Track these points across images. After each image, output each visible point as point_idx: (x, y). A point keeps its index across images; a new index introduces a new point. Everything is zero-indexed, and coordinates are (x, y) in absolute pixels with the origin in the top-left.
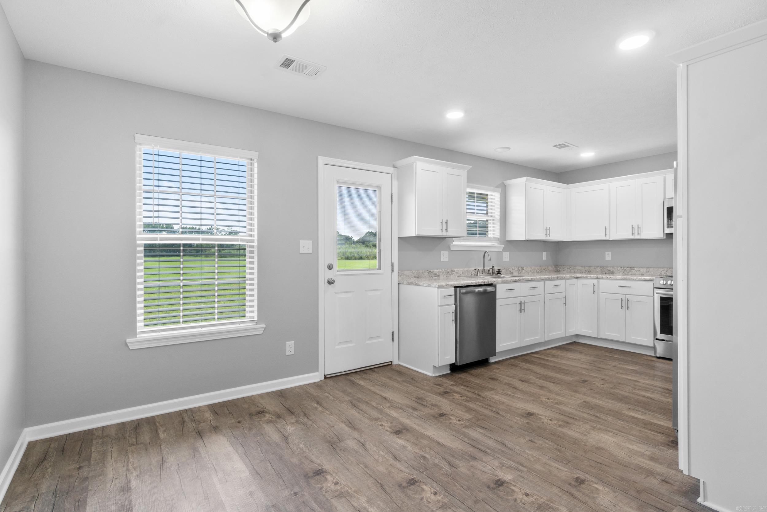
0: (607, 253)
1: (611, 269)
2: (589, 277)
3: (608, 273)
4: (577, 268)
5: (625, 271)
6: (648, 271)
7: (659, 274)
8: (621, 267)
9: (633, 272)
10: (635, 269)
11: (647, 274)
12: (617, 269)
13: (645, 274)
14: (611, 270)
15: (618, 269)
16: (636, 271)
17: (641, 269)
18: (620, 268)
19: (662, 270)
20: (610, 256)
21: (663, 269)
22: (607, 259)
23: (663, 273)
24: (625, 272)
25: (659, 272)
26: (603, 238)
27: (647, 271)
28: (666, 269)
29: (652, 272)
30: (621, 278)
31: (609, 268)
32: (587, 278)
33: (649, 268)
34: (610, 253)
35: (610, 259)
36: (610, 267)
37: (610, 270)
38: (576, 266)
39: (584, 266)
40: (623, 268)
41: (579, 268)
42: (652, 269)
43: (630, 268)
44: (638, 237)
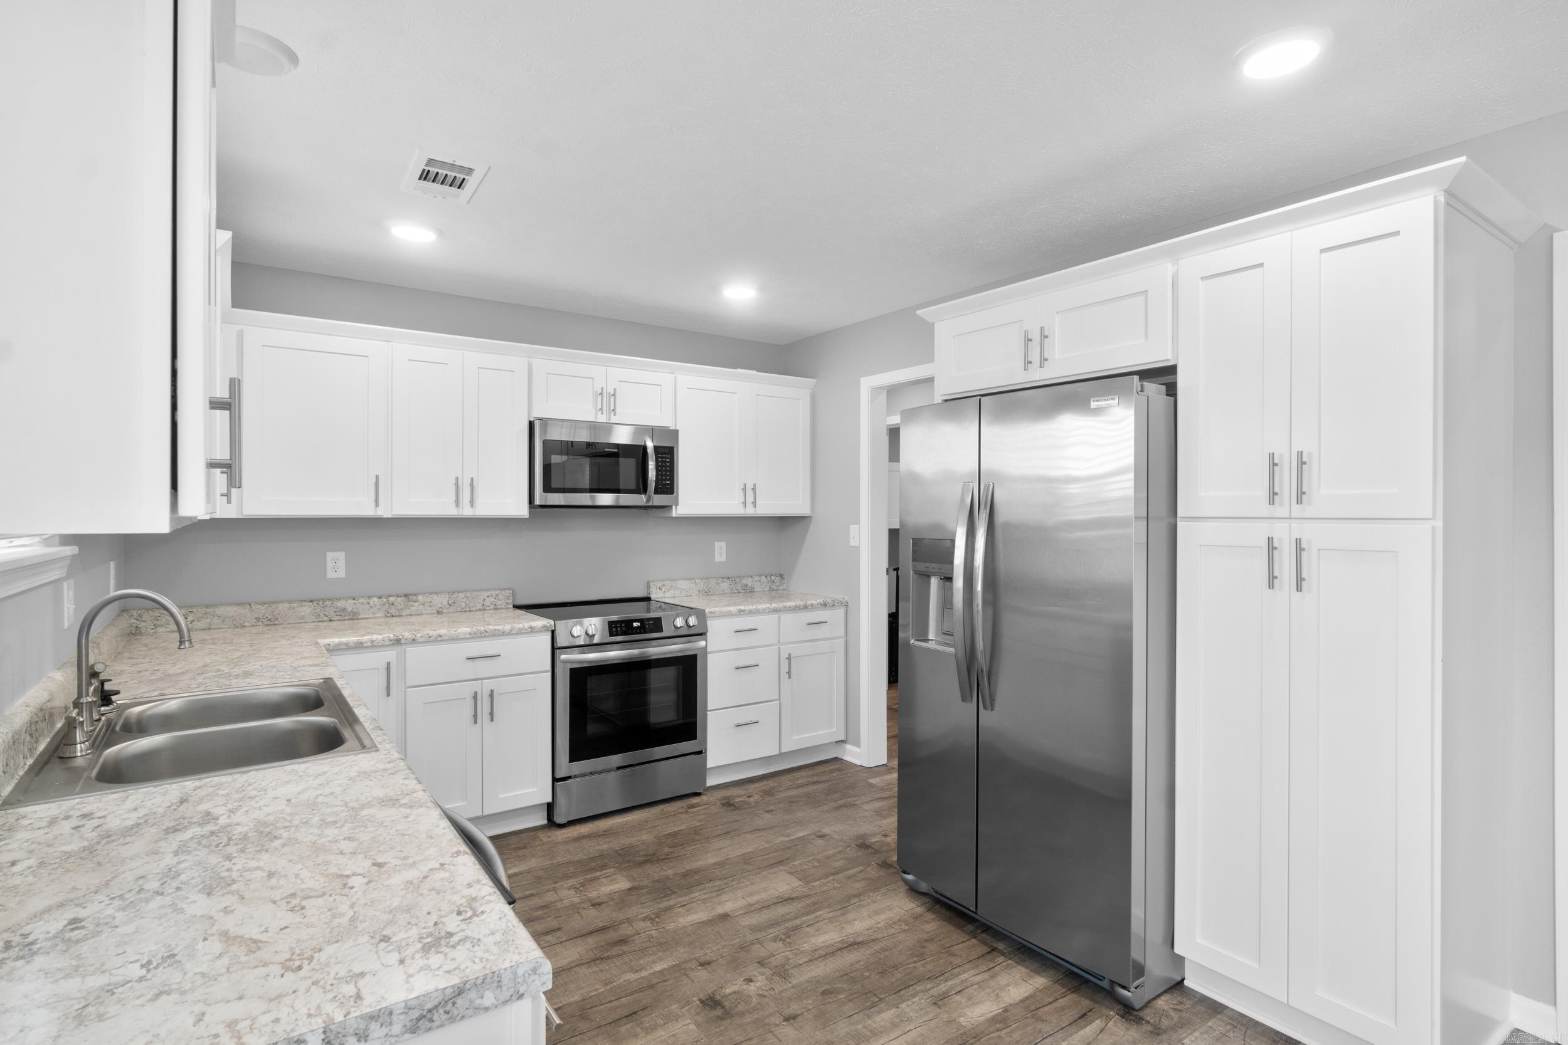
0: (330, 555)
1: (349, 605)
2: (369, 644)
3: (338, 618)
4: (221, 610)
5: (393, 607)
6: (453, 601)
7: (477, 608)
8: (380, 598)
9: (415, 608)
10: (420, 598)
11: (451, 610)
12: (368, 603)
13: (445, 611)
14: (350, 609)
15: (371, 603)
16: (423, 605)
17: (435, 597)
18: (376, 599)
19: (484, 595)
20: (342, 564)
21: (488, 593)
22: (331, 574)
23: (488, 604)
24: (393, 611)
25: (479, 603)
26: (368, 511)
27: (450, 602)
28: (494, 593)
29: (463, 604)
30: (470, 634)
31: (340, 604)
32: (359, 646)
33: (453, 593)
34: (341, 556)
35: (341, 574)
36: (346, 598)
37: (344, 610)
38: (215, 606)
39: (250, 605)
40: (385, 600)
41: (231, 611)
42: (462, 595)
43: (405, 596)
44: (467, 512)
